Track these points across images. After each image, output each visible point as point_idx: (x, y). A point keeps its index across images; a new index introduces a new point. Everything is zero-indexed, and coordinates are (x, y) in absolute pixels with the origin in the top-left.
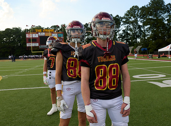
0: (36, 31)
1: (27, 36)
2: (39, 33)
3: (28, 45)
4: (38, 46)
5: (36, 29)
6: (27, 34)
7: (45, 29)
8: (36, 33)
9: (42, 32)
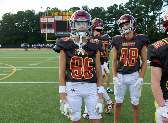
0: (52, 15)
1: (42, 20)
2: (55, 17)
3: (42, 31)
4: (54, 33)
5: (52, 12)
6: (42, 18)
7: (63, 11)
8: (52, 17)
9: (59, 15)
